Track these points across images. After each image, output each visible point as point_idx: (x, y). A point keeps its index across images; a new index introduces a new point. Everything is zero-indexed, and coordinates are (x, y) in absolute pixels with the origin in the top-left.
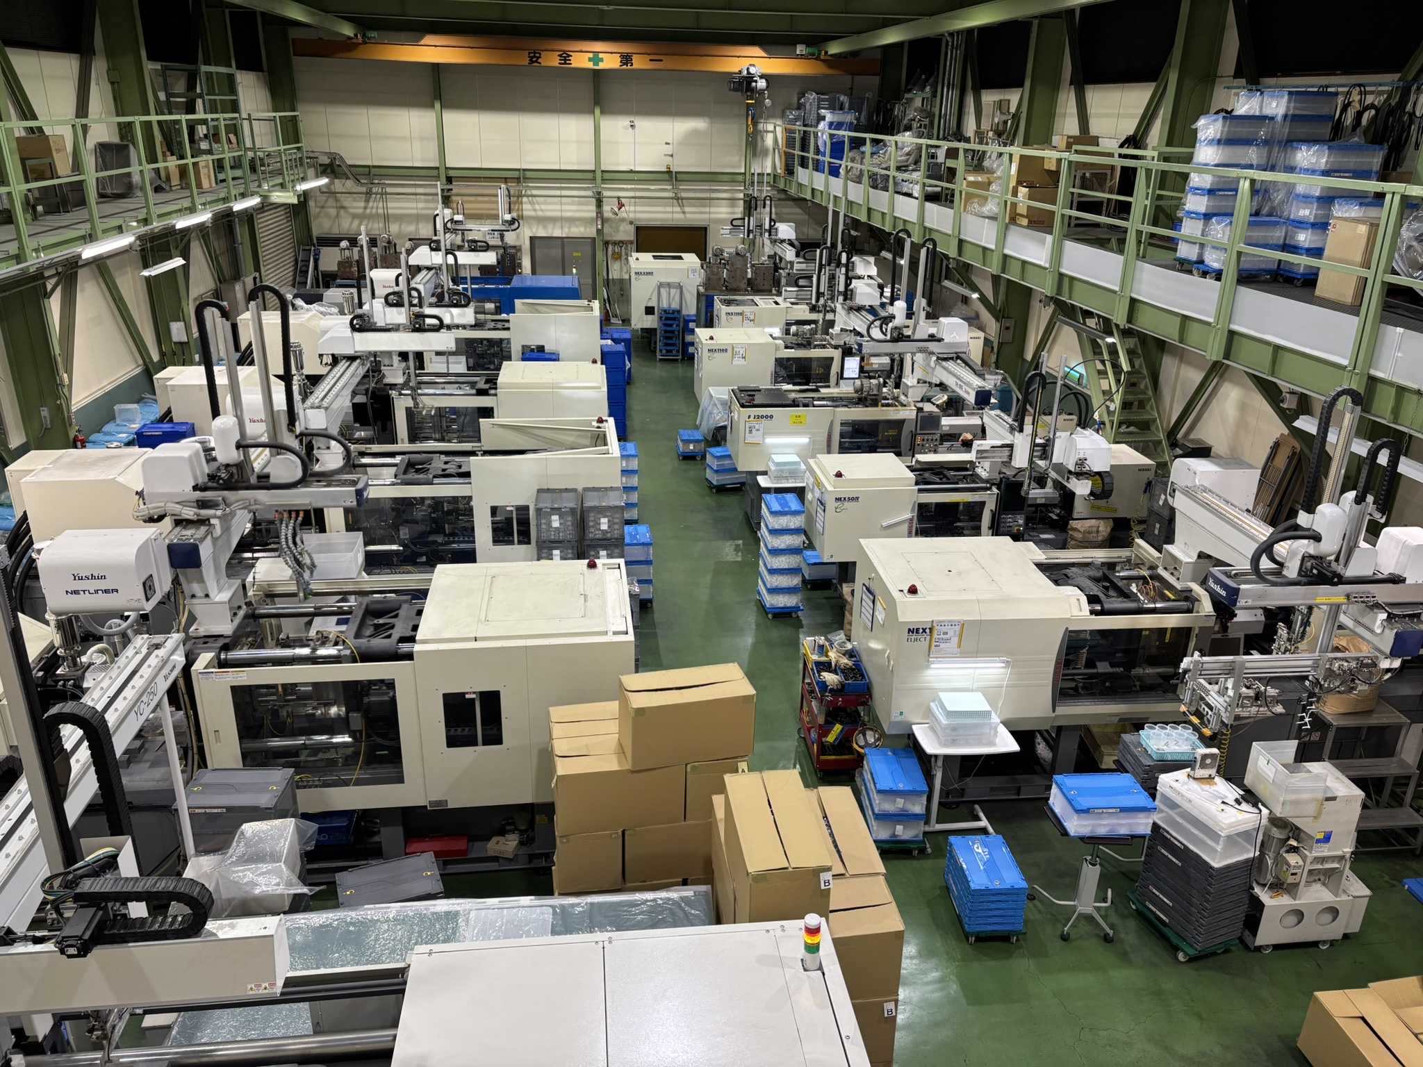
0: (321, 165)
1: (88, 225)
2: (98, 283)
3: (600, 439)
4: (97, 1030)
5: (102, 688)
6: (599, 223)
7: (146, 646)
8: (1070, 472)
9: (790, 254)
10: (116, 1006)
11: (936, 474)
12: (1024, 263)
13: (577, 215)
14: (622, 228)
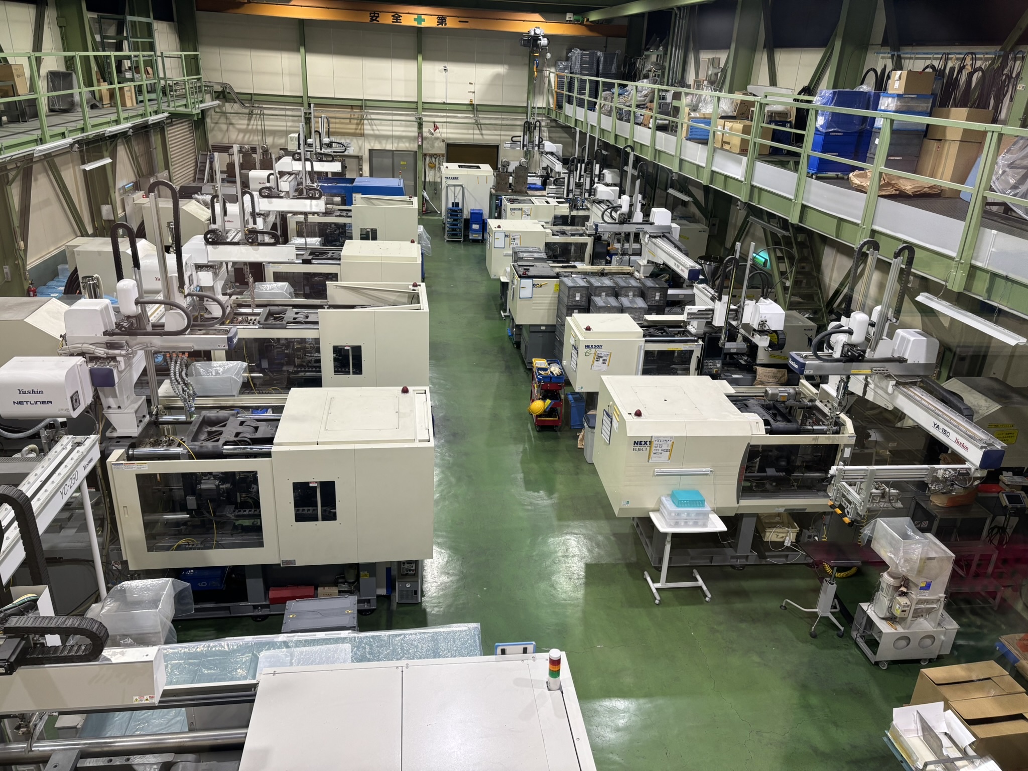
0: (215, 92)
1: (39, 132)
2: (48, 176)
3: (414, 298)
4: (23, 727)
5: (36, 475)
6: (420, 140)
7: (70, 444)
8: (754, 330)
9: (558, 167)
10: (37, 711)
11: (658, 330)
12: (726, 177)
13: (404, 134)
14: (436, 144)
